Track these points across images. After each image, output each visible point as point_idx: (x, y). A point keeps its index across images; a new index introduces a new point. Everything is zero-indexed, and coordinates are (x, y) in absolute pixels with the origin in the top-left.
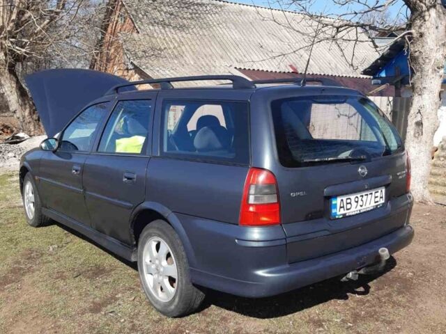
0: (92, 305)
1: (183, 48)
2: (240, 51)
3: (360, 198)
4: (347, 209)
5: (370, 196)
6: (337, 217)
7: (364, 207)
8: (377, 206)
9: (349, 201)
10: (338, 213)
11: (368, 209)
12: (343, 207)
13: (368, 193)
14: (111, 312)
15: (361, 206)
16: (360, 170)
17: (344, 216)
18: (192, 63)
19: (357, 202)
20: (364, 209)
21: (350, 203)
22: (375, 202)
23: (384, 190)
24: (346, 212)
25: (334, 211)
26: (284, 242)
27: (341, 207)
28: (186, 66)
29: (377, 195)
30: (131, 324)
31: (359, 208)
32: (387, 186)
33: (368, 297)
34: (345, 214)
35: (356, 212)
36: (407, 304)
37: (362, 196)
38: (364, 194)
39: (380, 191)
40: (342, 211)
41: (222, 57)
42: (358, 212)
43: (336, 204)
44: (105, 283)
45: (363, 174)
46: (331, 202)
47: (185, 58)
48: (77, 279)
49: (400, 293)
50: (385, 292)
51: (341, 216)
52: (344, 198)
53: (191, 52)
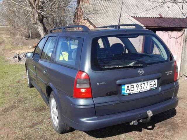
0: (32, 124)
1: (109, 9)
2: (135, 9)
3: (140, 85)
4: (131, 91)
5: (146, 84)
6: (125, 94)
7: (142, 89)
8: (151, 89)
9: (132, 87)
10: (126, 93)
11: (145, 91)
12: (129, 90)
13: (145, 83)
14: (37, 128)
15: (140, 89)
16: (139, 71)
17: (130, 94)
18: (112, 15)
19: (138, 87)
20: (142, 90)
21: (133, 88)
22: (150, 87)
23: (156, 81)
24: (130, 92)
25: (123, 92)
26: (93, 106)
27: (127, 90)
28: (109, 17)
29: (151, 83)
30: (42, 135)
31: (139, 90)
32: (158, 79)
33: (152, 131)
34: (130, 93)
35: (137, 92)
36: (170, 137)
37: (141, 84)
38: (142, 83)
39: (153, 81)
40: (128, 92)
41: (126, 12)
42: (139, 92)
43: (125, 88)
44: (42, 114)
45: (141, 73)
46: (121, 87)
47: (109, 13)
48: (32, 112)
49: (169, 130)
50: (162, 129)
51: (128, 94)
52: (130, 85)
53: (112, 11)
